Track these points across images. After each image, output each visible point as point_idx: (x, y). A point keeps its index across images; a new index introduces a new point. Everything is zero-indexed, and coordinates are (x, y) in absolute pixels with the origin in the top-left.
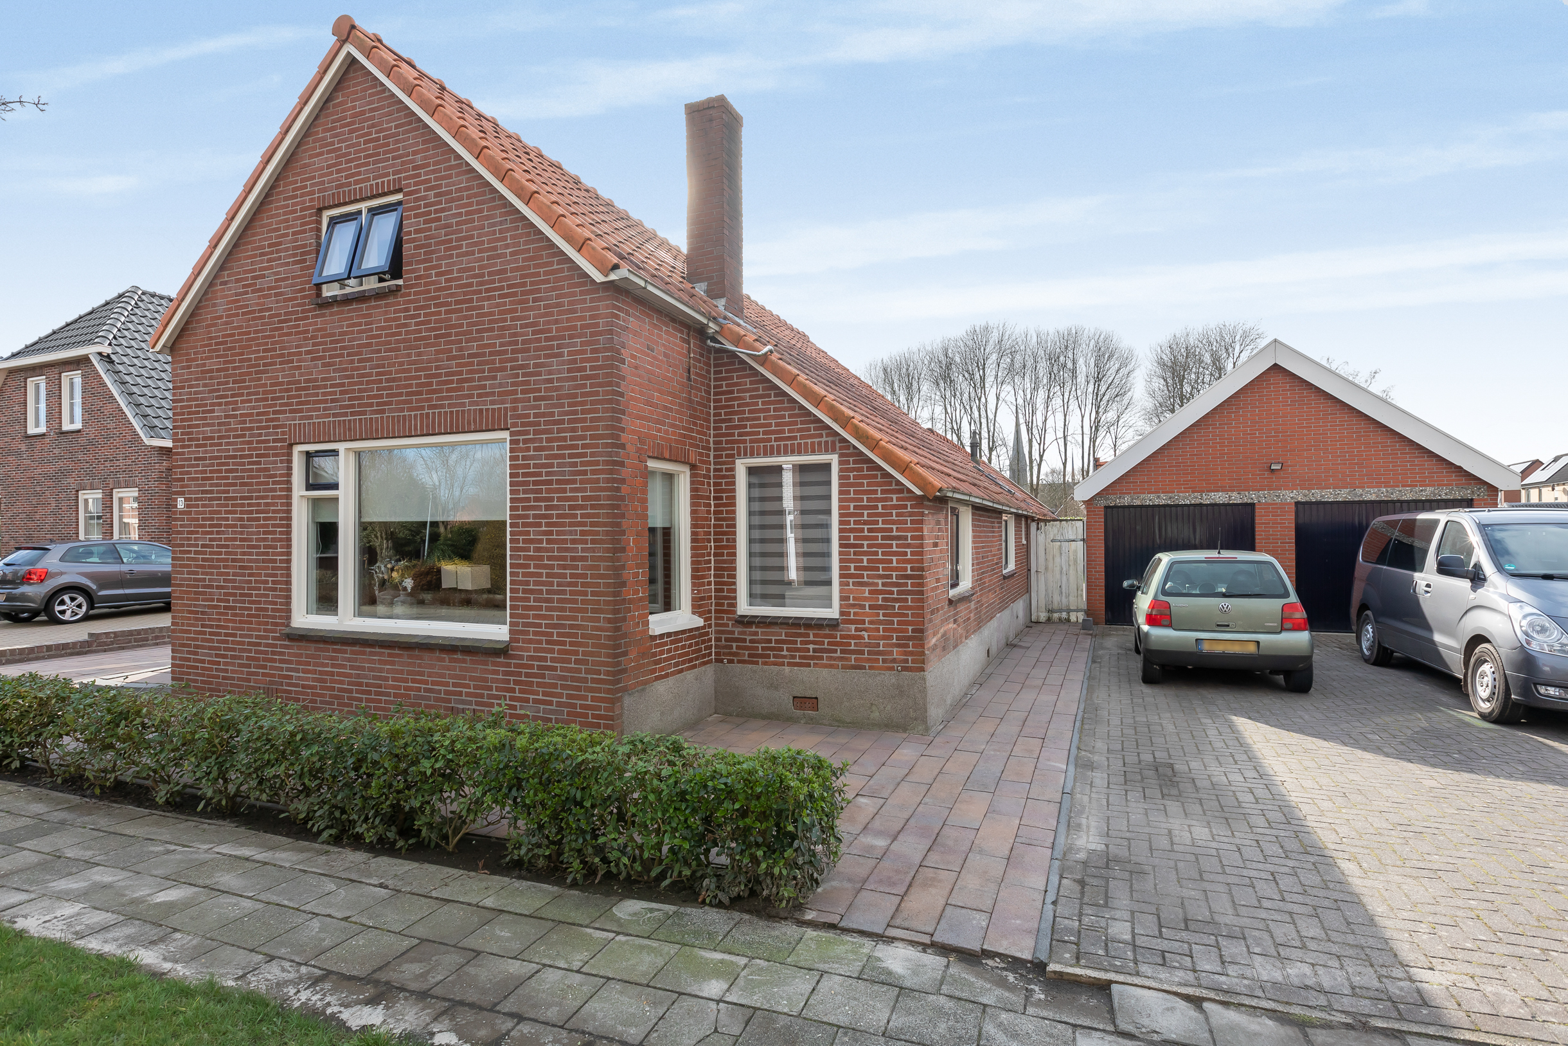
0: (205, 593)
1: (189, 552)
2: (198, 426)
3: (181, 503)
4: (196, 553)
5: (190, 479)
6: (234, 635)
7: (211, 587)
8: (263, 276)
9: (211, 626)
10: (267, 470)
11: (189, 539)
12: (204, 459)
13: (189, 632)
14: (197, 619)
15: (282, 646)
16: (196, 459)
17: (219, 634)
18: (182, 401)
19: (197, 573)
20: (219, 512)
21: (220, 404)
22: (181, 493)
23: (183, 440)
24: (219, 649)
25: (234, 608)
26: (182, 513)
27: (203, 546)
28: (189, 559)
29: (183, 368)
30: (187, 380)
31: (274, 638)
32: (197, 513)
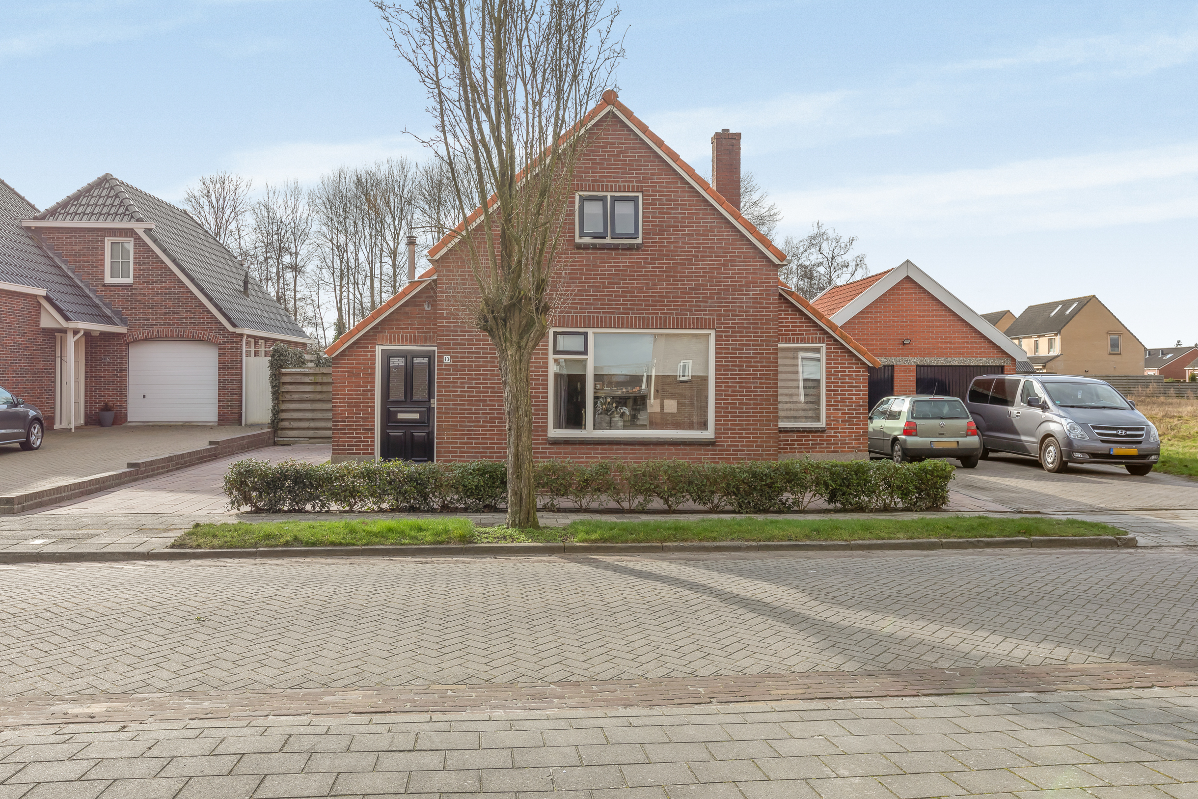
0: (470, 418)
1: (455, 391)
2: (463, 310)
3: (447, 360)
4: (463, 391)
5: (456, 344)
7: (477, 413)
9: (478, 439)
11: (455, 383)
12: (470, 331)
13: (454, 443)
14: (463, 434)
15: (543, 448)
16: (462, 331)
17: (485, 443)
18: (448, 292)
19: (463, 405)
20: (485, 366)
22: (448, 353)
23: (448, 318)
24: (485, 453)
27: (470, 387)
28: (455, 396)
29: (449, 271)
30: (452, 279)
31: (537, 444)
32: (463, 366)
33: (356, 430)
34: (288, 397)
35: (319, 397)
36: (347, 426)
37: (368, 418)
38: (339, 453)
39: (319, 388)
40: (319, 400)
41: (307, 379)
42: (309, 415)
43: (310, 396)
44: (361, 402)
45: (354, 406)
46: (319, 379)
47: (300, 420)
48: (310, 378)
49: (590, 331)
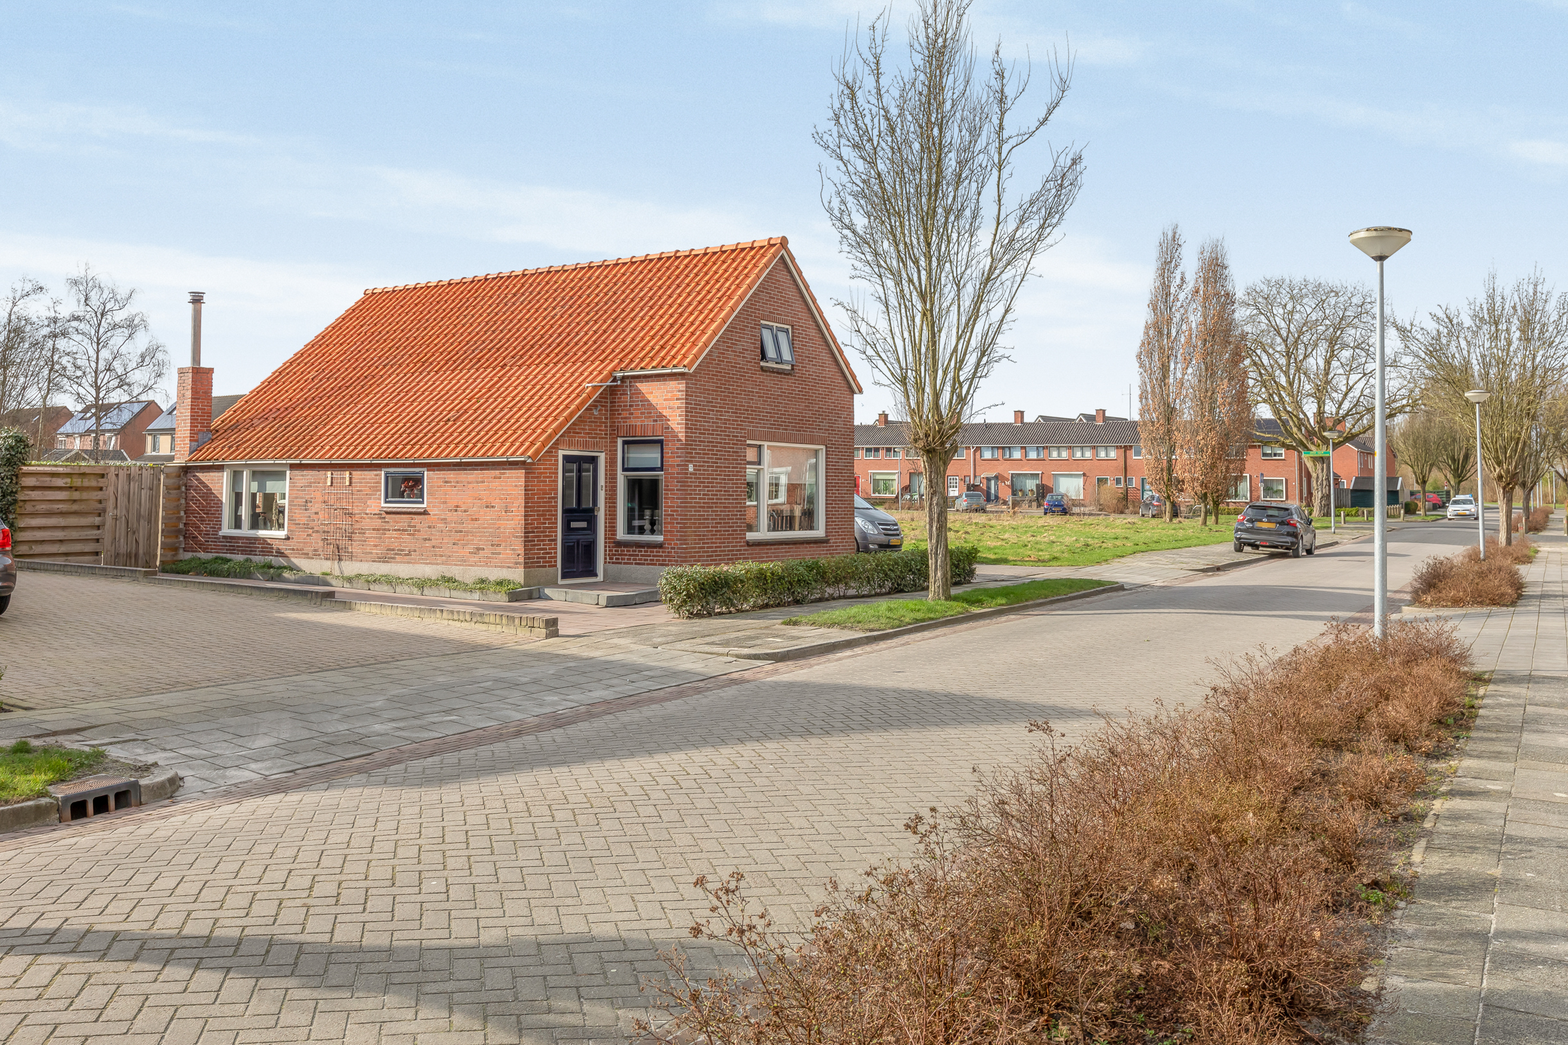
0: (704, 523)
1: (696, 498)
2: (700, 421)
3: (691, 468)
4: (700, 499)
5: (696, 453)
6: (720, 547)
7: (708, 519)
8: (736, 344)
9: (708, 543)
10: (737, 452)
11: (695, 490)
12: (704, 442)
13: (695, 548)
14: (700, 540)
15: (745, 550)
16: (700, 441)
17: (712, 547)
18: (691, 404)
19: (700, 511)
20: (713, 475)
21: (713, 411)
22: (691, 462)
23: (691, 429)
24: (712, 556)
25: (720, 531)
26: (691, 474)
27: (704, 495)
28: (695, 503)
29: (692, 384)
30: (694, 392)
31: (741, 546)
32: (700, 474)
33: (543, 541)
34: (29, 508)
35: (75, 507)
36: (536, 537)
37: (552, 528)
38: (529, 567)
39: (76, 495)
40: (75, 513)
41: (60, 482)
42: (59, 535)
43: (61, 506)
44: (548, 511)
45: (542, 515)
46: (77, 482)
47: (42, 542)
48: (65, 481)
49: (766, 444)
